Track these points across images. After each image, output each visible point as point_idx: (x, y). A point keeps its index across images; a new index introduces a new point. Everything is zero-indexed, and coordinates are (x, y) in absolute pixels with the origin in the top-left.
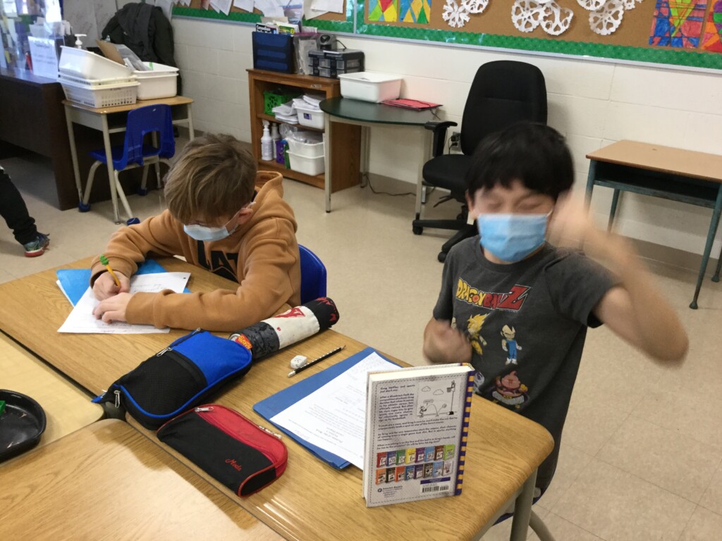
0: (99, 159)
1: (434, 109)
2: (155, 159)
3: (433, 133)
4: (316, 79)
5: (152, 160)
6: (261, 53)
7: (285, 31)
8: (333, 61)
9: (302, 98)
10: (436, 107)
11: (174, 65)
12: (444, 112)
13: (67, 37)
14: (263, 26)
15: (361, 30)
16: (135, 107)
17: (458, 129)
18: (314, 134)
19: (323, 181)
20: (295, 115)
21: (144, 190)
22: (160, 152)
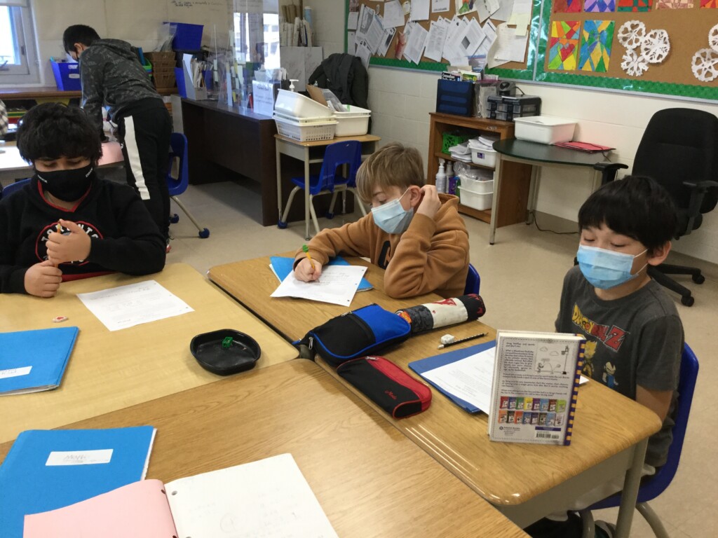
0: (299, 185)
1: (607, 152)
2: (343, 187)
3: (602, 174)
4: (492, 122)
5: (341, 188)
6: (444, 98)
7: (468, 78)
8: (510, 106)
9: (477, 139)
10: (609, 150)
11: (366, 107)
12: (617, 156)
13: (283, 81)
14: (449, 74)
15: (540, 77)
16: (332, 142)
17: (629, 172)
18: (486, 172)
19: (490, 216)
20: (469, 154)
21: (331, 215)
22: (348, 182)
